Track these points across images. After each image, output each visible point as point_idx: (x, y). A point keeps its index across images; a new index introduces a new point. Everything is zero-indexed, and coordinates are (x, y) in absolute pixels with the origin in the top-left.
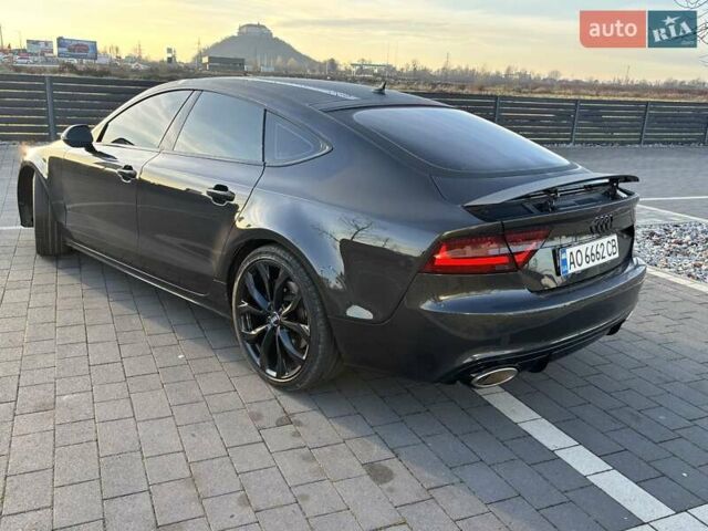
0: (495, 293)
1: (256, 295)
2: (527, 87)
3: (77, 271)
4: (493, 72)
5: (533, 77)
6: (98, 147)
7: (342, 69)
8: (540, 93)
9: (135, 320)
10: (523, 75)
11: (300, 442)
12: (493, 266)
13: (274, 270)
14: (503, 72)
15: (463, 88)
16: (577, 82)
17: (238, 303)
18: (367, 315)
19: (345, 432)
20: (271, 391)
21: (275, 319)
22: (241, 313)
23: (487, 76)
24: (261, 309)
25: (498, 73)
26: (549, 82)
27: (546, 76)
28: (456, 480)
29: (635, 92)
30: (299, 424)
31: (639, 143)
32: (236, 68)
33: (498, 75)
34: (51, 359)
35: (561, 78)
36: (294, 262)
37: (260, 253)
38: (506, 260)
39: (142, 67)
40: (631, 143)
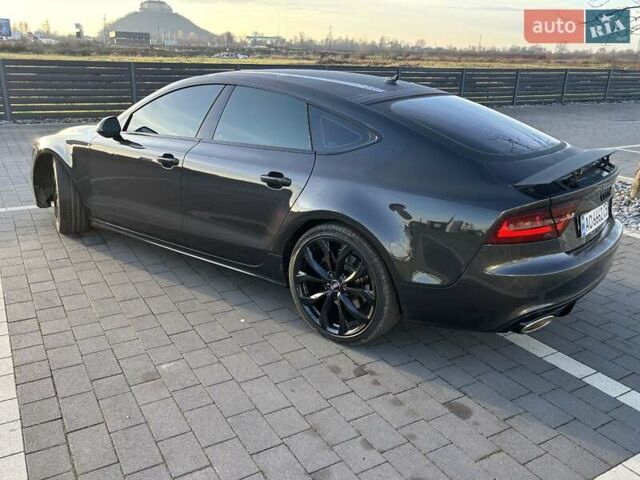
0: (530, 260)
1: (316, 267)
2: (401, 55)
3: (103, 247)
4: (369, 42)
5: (402, 46)
6: (124, 135)
7: (238, 41)
8: (413, 60)
9: (183, 290)
10: (395, 45)
11: (382, 389)
12: (542, 235)
13: (335, 245)
14: (377, 42)
15: (347, 56)
16: (440, 49)
17: (296, 272)
18: (434, 281)
19: (416, 378)
20: (334, 347)
21: (335, 286)
22: (298, 281)
23: (364, 44)
24: (321, 278)
25: (373, 43)
26: (416, 50)
27: (414, 45)
28: (521, 411)
29: (489, 58)
30: (372, 373)
31: (512, 104)
32: (143, 42)
33: (373, 45)
34: (131, 333)
35: (426, 46)
36: (357, 238)
37: (321, 231)
38: (549, 229)
39: (53, 42)
40: (506, 104)
